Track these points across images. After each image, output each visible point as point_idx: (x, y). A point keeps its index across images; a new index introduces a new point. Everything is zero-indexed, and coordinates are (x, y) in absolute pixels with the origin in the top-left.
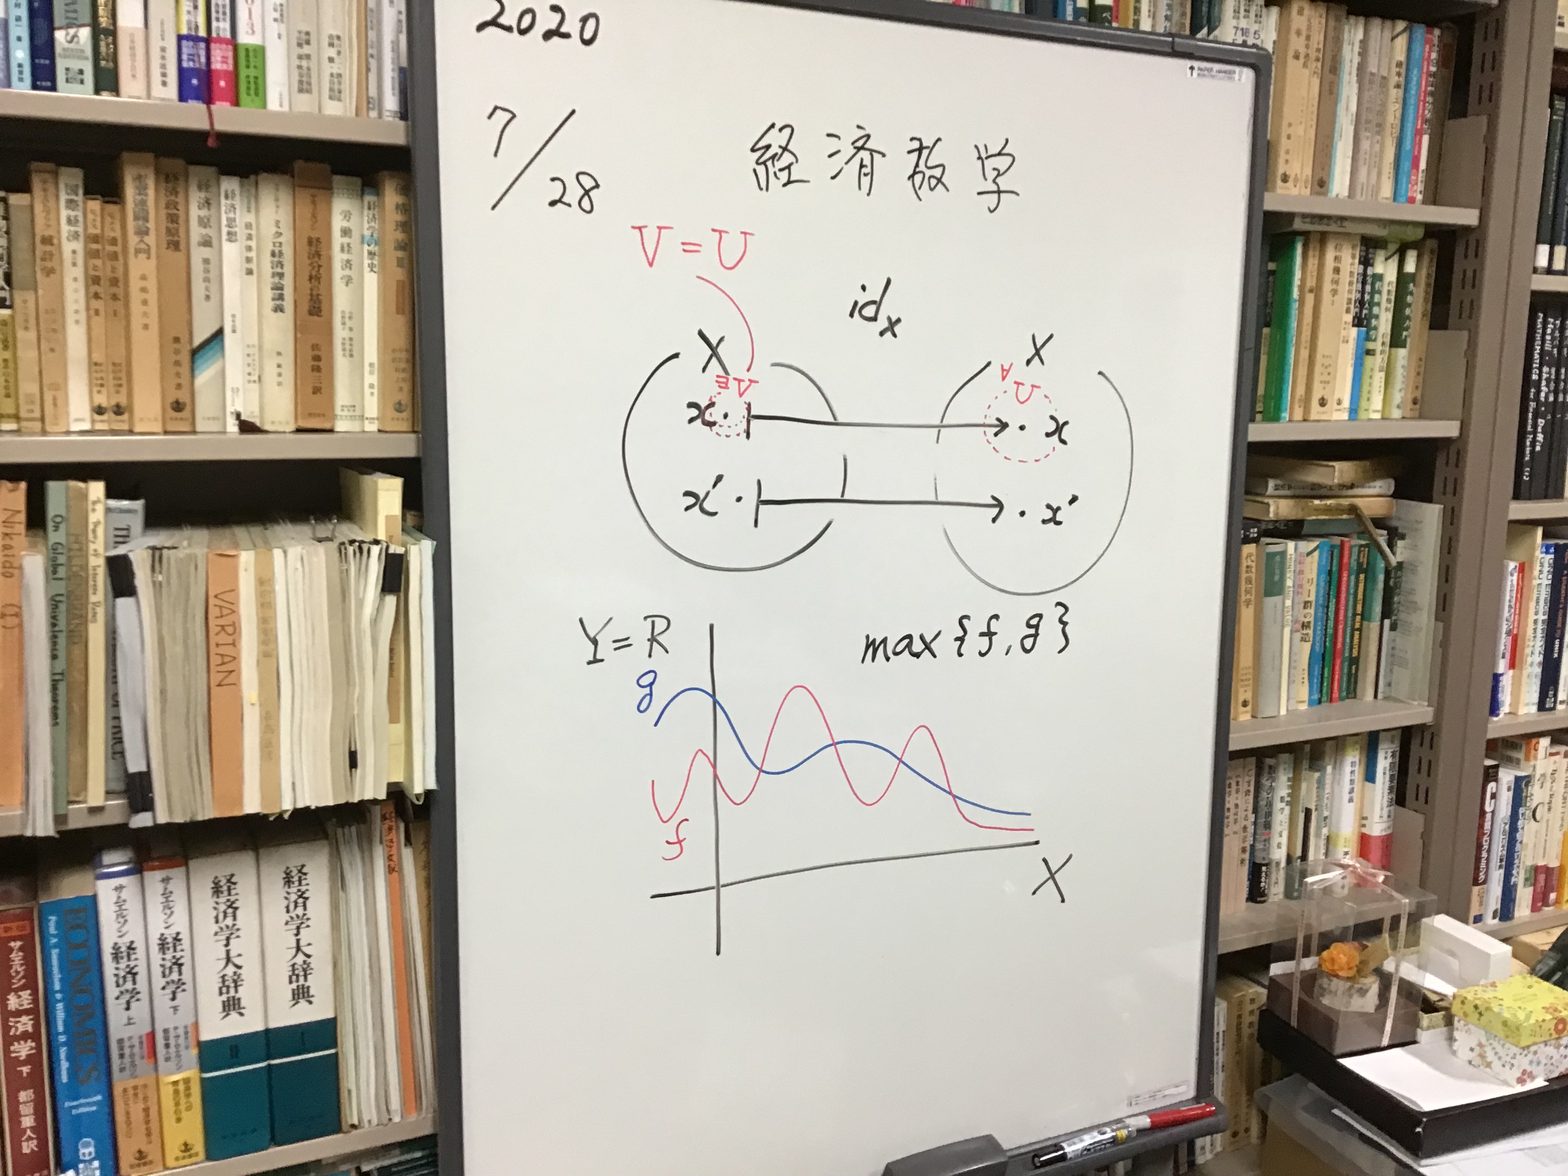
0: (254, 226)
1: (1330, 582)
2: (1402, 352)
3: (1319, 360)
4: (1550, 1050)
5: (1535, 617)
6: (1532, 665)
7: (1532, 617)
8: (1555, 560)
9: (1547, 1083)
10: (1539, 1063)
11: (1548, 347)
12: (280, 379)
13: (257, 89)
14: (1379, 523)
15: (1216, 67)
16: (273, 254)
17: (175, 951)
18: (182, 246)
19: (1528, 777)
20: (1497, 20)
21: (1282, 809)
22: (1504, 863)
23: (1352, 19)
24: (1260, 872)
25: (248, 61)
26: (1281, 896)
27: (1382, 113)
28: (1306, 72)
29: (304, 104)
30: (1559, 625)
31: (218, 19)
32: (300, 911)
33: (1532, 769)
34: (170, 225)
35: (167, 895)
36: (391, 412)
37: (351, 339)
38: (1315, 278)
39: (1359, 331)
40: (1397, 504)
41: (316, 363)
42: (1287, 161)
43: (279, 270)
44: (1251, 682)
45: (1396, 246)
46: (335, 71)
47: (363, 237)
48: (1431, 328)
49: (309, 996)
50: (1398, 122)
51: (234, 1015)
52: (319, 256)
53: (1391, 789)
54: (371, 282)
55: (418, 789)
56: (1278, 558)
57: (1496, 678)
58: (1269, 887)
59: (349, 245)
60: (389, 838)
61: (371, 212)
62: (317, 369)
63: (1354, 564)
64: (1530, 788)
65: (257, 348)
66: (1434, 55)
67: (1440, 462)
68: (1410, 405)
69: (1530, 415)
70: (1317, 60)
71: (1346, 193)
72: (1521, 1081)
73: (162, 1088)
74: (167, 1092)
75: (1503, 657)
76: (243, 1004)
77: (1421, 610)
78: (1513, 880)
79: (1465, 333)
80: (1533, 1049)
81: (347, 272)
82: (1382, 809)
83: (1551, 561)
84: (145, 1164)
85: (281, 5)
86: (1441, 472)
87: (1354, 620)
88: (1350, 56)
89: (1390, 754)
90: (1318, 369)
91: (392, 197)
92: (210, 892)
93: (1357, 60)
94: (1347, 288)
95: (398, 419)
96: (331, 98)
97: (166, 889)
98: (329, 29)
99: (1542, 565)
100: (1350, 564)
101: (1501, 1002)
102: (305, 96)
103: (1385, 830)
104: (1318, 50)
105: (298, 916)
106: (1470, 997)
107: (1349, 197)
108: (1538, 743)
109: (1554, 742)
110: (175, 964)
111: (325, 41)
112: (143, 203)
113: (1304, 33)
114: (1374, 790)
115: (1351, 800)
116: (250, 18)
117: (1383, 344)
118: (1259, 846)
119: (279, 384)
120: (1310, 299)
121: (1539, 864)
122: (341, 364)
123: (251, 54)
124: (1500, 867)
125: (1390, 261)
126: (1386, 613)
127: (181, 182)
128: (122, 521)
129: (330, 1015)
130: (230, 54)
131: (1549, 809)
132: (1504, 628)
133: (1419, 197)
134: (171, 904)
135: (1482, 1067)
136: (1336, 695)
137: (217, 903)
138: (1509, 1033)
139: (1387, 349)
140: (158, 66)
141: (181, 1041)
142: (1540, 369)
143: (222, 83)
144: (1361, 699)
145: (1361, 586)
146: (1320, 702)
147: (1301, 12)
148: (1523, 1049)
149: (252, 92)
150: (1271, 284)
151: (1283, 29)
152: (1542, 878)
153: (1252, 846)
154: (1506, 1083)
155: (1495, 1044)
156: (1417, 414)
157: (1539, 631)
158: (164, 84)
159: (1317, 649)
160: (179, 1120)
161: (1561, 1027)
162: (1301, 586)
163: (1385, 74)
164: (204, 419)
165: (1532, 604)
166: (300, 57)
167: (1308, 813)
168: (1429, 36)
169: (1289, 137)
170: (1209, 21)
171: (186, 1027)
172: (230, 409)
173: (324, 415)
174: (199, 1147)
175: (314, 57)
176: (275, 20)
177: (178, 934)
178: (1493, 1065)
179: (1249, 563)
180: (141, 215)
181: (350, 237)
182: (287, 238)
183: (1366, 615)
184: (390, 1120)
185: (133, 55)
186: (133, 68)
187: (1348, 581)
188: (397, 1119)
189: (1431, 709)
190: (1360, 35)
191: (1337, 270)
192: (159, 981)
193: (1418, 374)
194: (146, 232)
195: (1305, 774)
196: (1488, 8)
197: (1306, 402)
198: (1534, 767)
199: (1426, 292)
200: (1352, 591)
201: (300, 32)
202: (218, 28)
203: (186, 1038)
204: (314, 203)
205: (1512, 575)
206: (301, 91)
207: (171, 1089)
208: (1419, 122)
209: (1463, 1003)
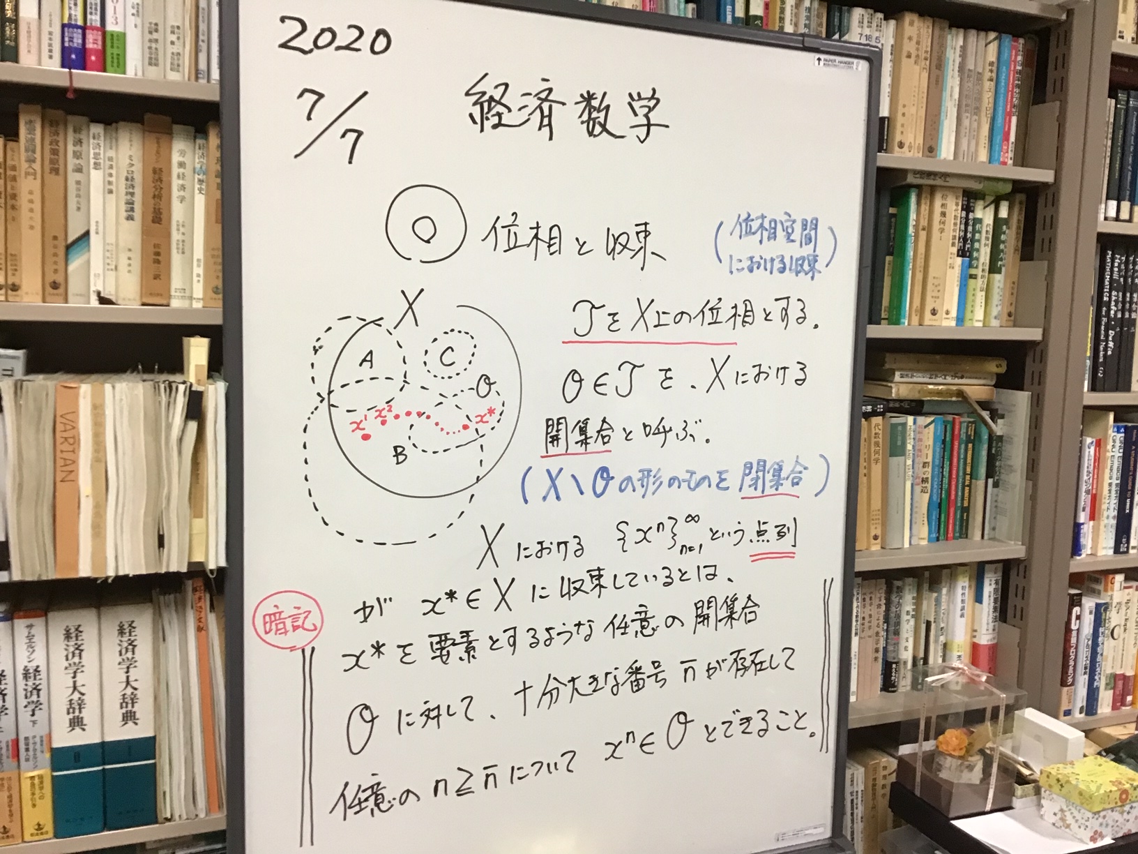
0: (114, 160)
1: (944, 449)
2: (997, 277)
3: (930, 281)
4: (1116, 815)
5: (1110, 481)
6: (1108, 517)
7: (1107, 481)
8: (1125, 438)
9: (1113, 841)
10: (1107, 825)
11: (1116, 276)
12: (130, 268)
13: (118, 63)
14: (984, 405)
15: (838, 59)
16: (127, 179)
17: (35, 679)
18: (61, 171)
19: (1105, 604)
20: (1066, 31)
21: (908, 620)
22: (1088, 670)
23: (954, 30)
24: (892, 669)
25: (112, 43)
26: (909, 688)
27: (979, 99)
28: (917, 68)
29: (153, 72)
30: (1130, 488)
31: (91, 13)
32: (129, 655)
33: (1109, 598)
34: (52, 157)
35: (30, 637)
36: (211, 294)
37: (183, 241)
38: (926, 220)
39: (963, 261)
40: (997, 393)
41: (157, 257)
42: (902, 133)
43: (131, 190)
44: (880, 521)
45: (992, 198)
46: (175, 51)
47: (194, 169)
48: (1022, 259)
49: (135, 719)
50: (991, 105)
51: (78, 730)
52: (161, 181)
53: (995, 608)
54: (200, 201)
55: (212, 565)
56: (900, 428)
57: (1077, 527)
58: (898, 681)
59: (183, 174)
60: (199, 605)
61: (201, 152)
62: (158, 262)
63: (963, 437)
64: (1108, 613)
65: (114, 247)
66: (1019, 58)
67: (1029, 360)
68: (1005, 316)
69: (1103, 328)
70: (926, 59)
71: (952, 158)
72: (1093, 839)
73: (22, 781)
74: (26, 785)
75: (1084, 510)
76: (85, 722)
77: (1015, 471)
78: (1096, 684)
79: (1046, 263)
80: (1102, 814)
81: (182, 193)
82: (988, 624)
83: (1122, 439)
84: (8, 837)
85: (138, 4)
86: (1030, 366)
87: (964, 479)
88: (953, 57)
89: (993, 582)
90: (930, 287)
91: (214, 140)
92: (63, 637)
93: (958, 60)
94: (952, 227)
95: (215, 299)
96: (171, 70)
97: (29, 633)
98: (173, 21)
99: (1114, 441)
100: (960, 435)
101: (1077, 777)
102: (154, 68)
103: (991, 640)
104: (926, 52)
105: (128, 659)
106: (1054, 772)
107: (954, 159)
108: (1114, 578)
109: (1126, 579)
110: (35, 689)
111: (169, 30)
112: (33, 140)
113: (915, 40)
114: (982, 609)
115: (962, 616)
116: (115, 13)
117: (983, 270)
118: (890, 648)
119: (129, 271)
120: (923, 234)
121: (1118, 673)
122: (176, 259)
123: (115, 38)
124: (1085, 673)
125: (988, 209)
126: (989, 474)
127: (61, 128)
128: (8, 364)
129: (151, 734)
130: (100, 38)
131: (1125, 630)
132: (1084, 488)
133: (1010, 162)
134: (33, 645)
135: (1063, 828)
136: (950, 535)
137: (68, 646)
138: (1084, 801)
139: (987, 274)
140: (47, 45)
141: (38, 746)
142: (1110, 293)
143: (93, 58)
144: (971, 539)
145: (970, 453)
146: (938, 539)
147: (911, 24)
148: (1095, 813)
149: (115, 64)
150: (893, 224)
151: (899, 35)
152: (1120, 683)
153: (885, 649)
154: (1081, 841)
155: (1073, 810)
156: (1011, 323)
157: (1113, 492)
158: (51, 57)
159: (935, 498)
160: (34, 806)
161: (1124, 796)
162: (920, 450)
163: (981, 71)
164: (73, 295)
165: (1107, 471)
166: (150, 41)
167: (928, 624)
168: (1015, 44)
169: (904, 114)
170: (840, 30)
171: (42, 737)
172: (93, 288)
173: (161, 295)
174: (49, 827)
175: (161, 41)
176: (133, 15)
177: (38, 667)
178: (1071, 827)
179: (877, 431)
180: (31, 148)
181: (185, 168)
182: (138, 168)
183: (974, 474)
184: (197, 815)
185: (29, 37)
186: (29, 46)
187: (959, 448)
188: (202, 815)
189: (1024, 547)
190: (961, 42)
191: (943, 214)
192: (22, 702)
193: (1012, 294)
194: (34, 161)
195: (926, 593)
196: (1059, 23)
197: (921, 311)
198: (1111, 597)
199: (1017, 233)
200: (962, 456)
201: (150, 23)
202: (91, 20)
203: (42, 745)
204: (158, 143)
205: (1089, 448)
206: (150, 64)
207: (29, 782)
208: (1009, 107)
209: (1048, 777)
